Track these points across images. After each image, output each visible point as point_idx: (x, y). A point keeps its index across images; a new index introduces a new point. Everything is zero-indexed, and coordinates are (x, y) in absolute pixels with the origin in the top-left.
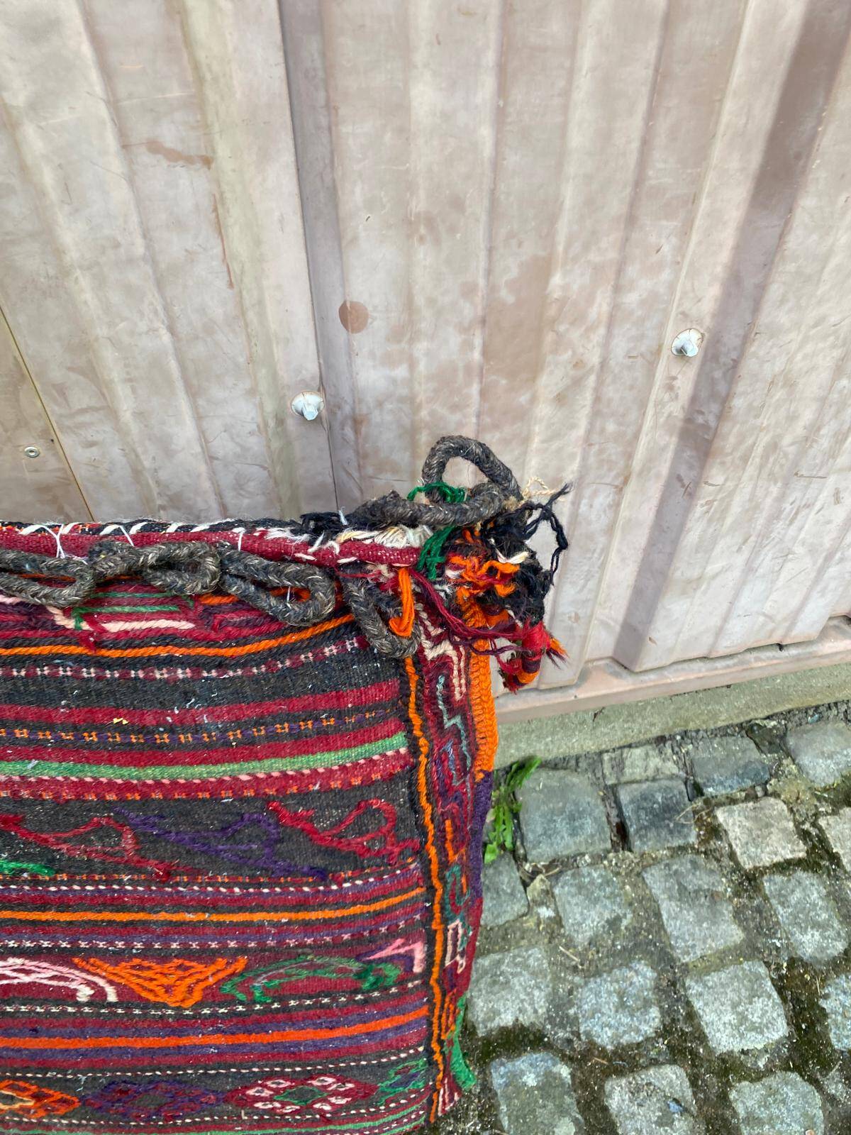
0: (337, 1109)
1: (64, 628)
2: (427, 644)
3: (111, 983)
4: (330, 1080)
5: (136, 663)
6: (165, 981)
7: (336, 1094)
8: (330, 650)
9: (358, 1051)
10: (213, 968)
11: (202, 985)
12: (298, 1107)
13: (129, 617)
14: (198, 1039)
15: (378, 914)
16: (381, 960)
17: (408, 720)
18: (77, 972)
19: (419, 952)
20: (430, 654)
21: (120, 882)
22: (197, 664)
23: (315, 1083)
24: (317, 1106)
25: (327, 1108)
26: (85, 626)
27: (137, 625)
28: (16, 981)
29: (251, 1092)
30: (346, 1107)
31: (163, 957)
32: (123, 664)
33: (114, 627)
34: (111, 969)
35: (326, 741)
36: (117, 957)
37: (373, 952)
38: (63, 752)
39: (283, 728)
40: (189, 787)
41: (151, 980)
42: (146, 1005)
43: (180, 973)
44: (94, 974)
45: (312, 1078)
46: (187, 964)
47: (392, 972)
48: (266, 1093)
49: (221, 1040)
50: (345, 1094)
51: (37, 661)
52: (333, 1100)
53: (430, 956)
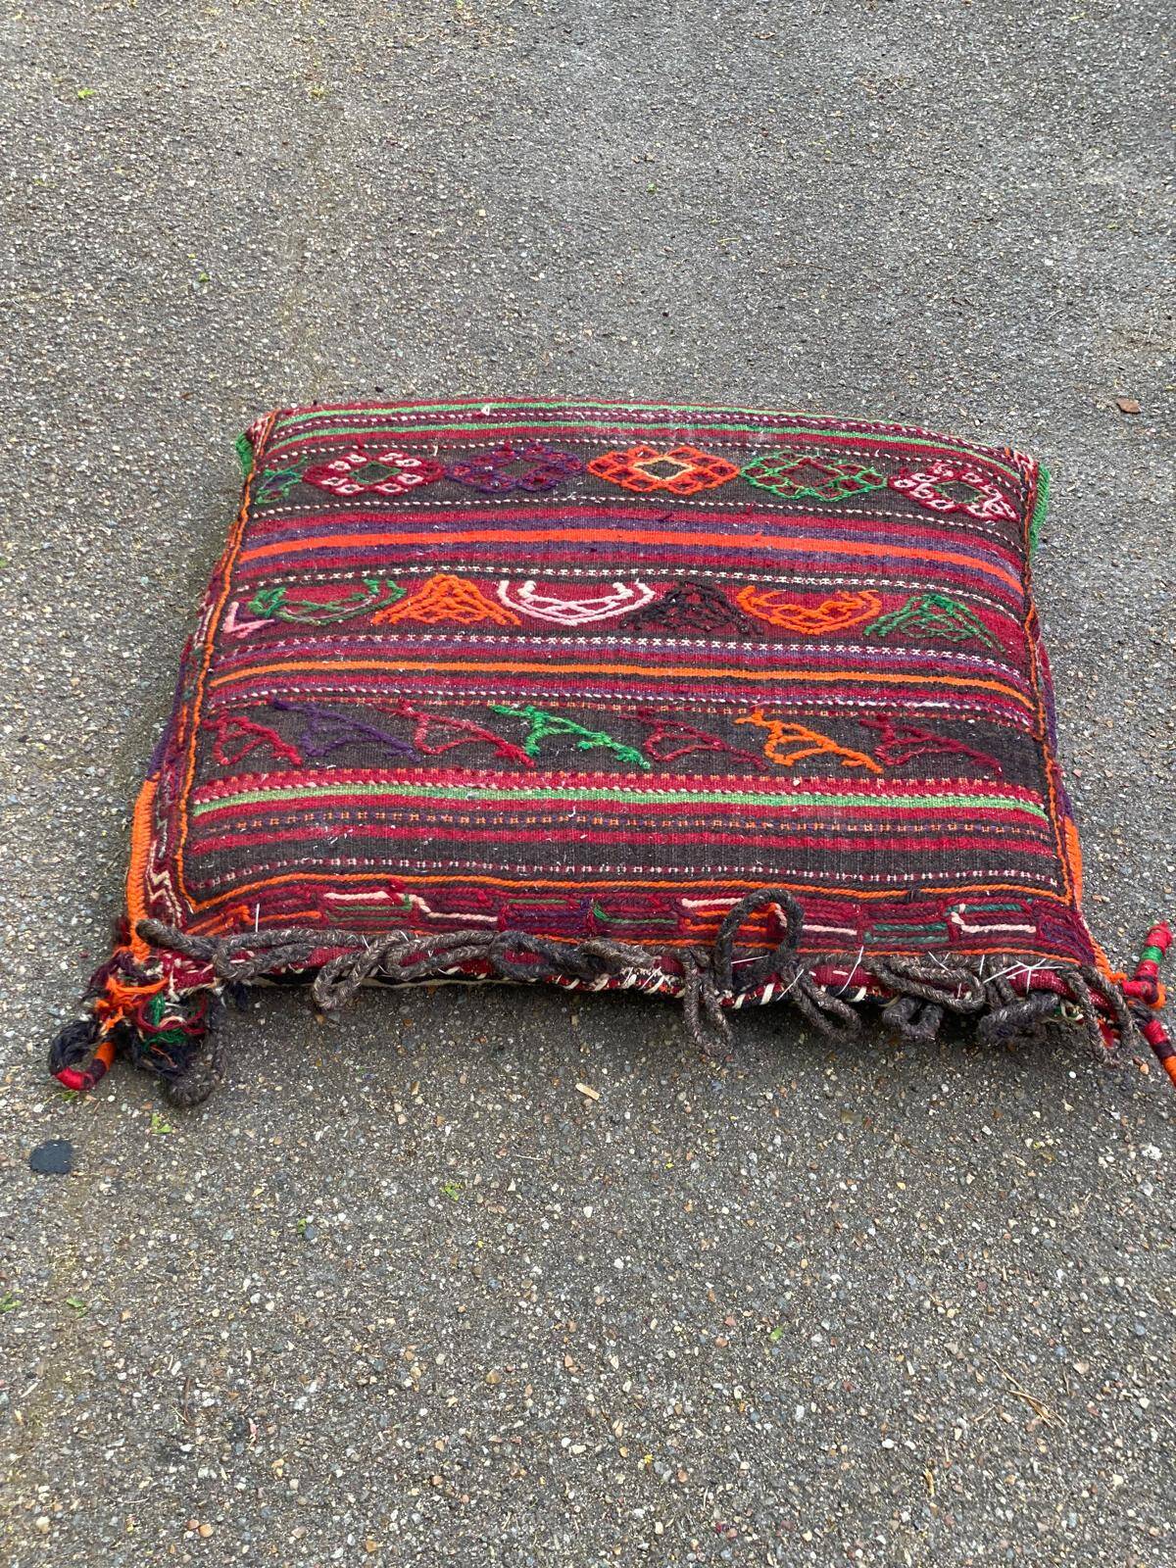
0: (342, 456)
1: (419, 895)
2: (167, 882)
3: (498, 600)
4: (343, 490)
5: (369, 870)
6: (450, 601)
7: (340, 475)
8: (231, 877)
9: (308, 521)
10: (403, 615)
11: (419, 597)
12: (382, 459)
13: (371, 902)
14: (448, 539)
15: (249, 665)
16: (260, 617)
17: (189, 826)
18: (524, 610)
19: (230, 625)
20: (166, 874)
21: (446, 697)
22: (326, 869)
23: (358, 488)
24: (363, 459)
25: (353, 457)
26: (402, 896)
27: (366, 896)
28: (581, 602)
29: (419, 479)
30: (337, 456)
31: (443, 624)
32: (377, 869)
33: (381, 895)
34: (492, 614)
35: (246, 811)
36: (481, 628)
37: (265, 628)
38: (439, 806)
39: (274, 821)
40: (355, 777)
41: (462, 603)
42: (477, 578)
43: (433, 609)
44: (511, 609)
45: (360, 493)
46: (424, 619)
47: (256, 604)
48: (403, 478)
49: (426, 538)
50: (332, 473)
51: (438, 872)
52: (347, 467)
53: (221, 620)
